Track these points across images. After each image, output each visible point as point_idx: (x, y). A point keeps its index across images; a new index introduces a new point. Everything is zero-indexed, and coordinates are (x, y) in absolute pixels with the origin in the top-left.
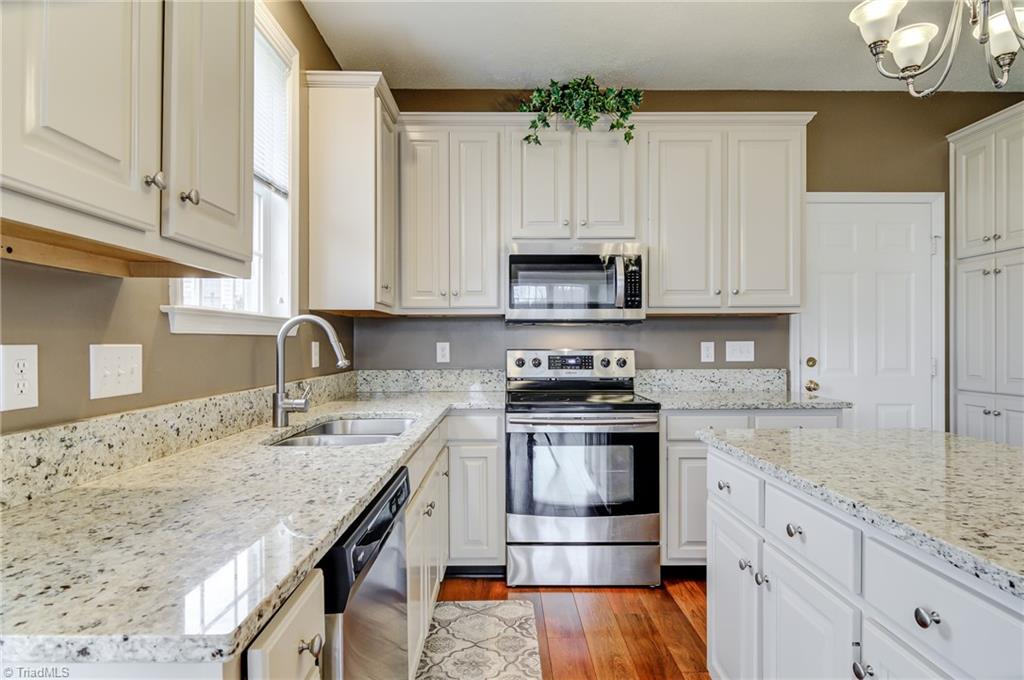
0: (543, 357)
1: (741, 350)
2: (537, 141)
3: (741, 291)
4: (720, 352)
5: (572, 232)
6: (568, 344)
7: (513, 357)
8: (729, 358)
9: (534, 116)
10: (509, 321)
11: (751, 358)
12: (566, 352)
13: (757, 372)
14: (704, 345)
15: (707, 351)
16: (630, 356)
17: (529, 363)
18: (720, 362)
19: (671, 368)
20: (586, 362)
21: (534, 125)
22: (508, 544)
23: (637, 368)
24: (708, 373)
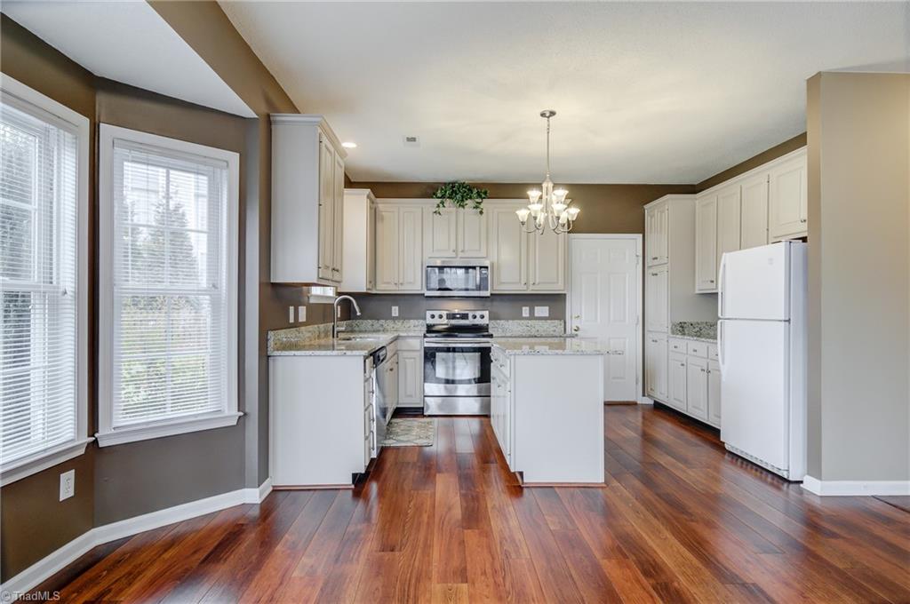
0: (444, 313)
1: (542, 311)
2: (439, 213)
3: (537, 282)
4: (532, 312)
5: (457, 254)
6: (457, 308)
7: (429, 313)
8: (536, 315)
9: (439, 201)
10: (427, 297)
11: (547, 315)
12: (456, 311)
13: (549, 321)
14: (524, 308)
15: (526, 311)
16: (486, 313)
17: (437, 317)
18: (532, 317)
19: (507, 319)
20: (465, 316)
21: (438, 206)
22: (425, 396)
23: (490, 319)
24: (525, 322)
